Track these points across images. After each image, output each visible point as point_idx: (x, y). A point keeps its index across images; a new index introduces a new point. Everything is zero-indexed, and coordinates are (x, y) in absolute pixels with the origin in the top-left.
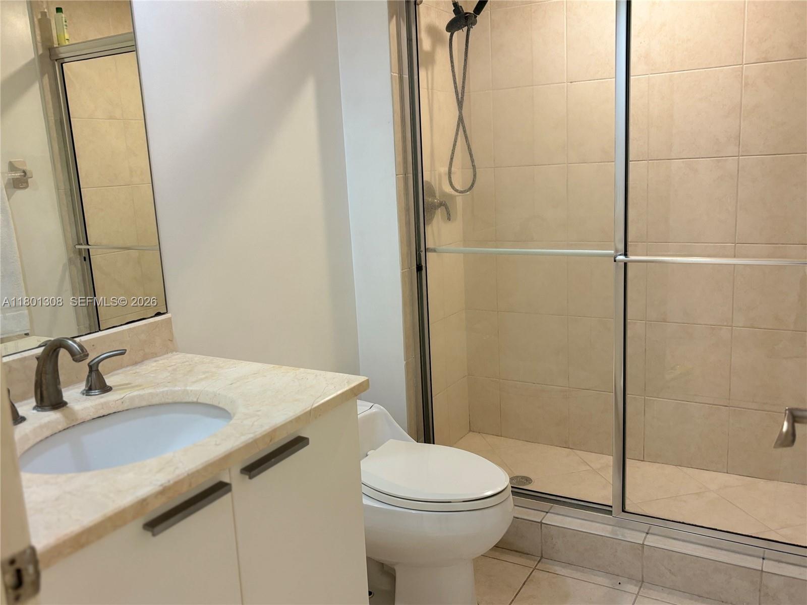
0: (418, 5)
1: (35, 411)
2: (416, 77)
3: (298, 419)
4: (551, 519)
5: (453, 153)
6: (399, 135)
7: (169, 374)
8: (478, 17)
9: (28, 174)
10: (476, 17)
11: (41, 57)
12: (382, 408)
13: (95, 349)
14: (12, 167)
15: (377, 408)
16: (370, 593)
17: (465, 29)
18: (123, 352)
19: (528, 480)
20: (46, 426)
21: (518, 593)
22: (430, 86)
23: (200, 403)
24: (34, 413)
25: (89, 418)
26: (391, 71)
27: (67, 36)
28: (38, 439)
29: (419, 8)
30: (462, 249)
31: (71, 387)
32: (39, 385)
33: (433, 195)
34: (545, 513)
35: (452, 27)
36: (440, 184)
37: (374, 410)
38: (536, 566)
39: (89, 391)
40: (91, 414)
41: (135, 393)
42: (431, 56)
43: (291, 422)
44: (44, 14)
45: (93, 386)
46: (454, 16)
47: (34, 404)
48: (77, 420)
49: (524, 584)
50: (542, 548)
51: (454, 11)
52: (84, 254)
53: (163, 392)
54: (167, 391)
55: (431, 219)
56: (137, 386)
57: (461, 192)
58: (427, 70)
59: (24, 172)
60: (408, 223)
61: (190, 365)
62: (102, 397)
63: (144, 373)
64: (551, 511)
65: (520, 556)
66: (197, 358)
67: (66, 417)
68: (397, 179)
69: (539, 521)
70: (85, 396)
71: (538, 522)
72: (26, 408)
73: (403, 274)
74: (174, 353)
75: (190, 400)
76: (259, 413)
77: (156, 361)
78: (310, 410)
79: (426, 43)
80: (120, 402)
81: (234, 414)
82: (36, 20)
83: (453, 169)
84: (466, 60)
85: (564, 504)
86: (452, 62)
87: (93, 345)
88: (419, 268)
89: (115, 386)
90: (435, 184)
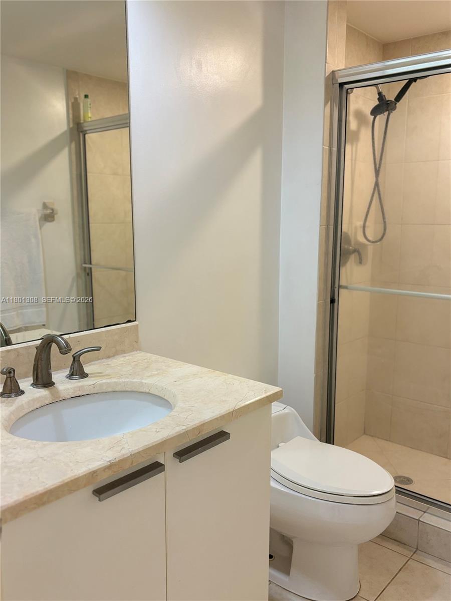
0: (349, 94)
1: (32, 387)
2: (343, 150)
3: (223, 417)
4: (428, 518)
5: (368, 211)
6: (325, 195)
7: (131, 368)
8: (398, 104)
9: (55, 212)
10: (396, 104)
11: (71, 130)
12: (293, 410)
13: (79, 344)
14: (45, 206)
15: (289, 410)
16: (271, 557)
17: (387, 112)
18: (99, 349)
19: (409, 481)
20: (38, 399)
21: (394, 577)
22: (354, 158)
23: (151, 394)
24: (30, 389)
25: (69, 397)
26: (323, 145)
27: (90, 115)
28: (30, 410)
29: (349, 96)
30: (370, 288)
31: (59, 371)
32: (36, 368)
33: (349, 243)
34: (423, 513)
35: (375, 111)
36: (356, 233)
37: (286, 411)
38: (412, 556)
39: (71, 376)
40: (70, 394)
41: (104, 381)
42: (356, 135)
43: (217, 419)
44: (76, 99)
45: (74, 373)
46: (378, 103)
47: (32, 382)
48: (60, 397)
49: (400, 570)
50: (418, 542)
51: (378, 99)
52: (87, 271)
53: (125, 382)
54: (128, 381)
55: (346, 263)
56: (107, 375)
57: (373, 242)
58: (352, 145)
59: (52, 210)
60: (326, 265)
61: (148, 362)
62: (80, 382)
63: (113, 365)
64: (428, 511)
65: (398, 545)
66: (154, 357)
67: (52, 394)
68: (320, 229)
69: (417, 518)
70: (68, 380)
71: (417, 520)
72: (25, 384)
73: (318, 305)
74: (138, 352)
75: (144, 390)
76: (193, 409)
77: (124, 357)
78: (233, 411)
79: (353, 124)
80: (93, 386)
81: (175, 407)
82: (70, 103)
83: (367, 224)
84: (385, 138)
85: (440, 507)
86: (373, 139)
87: (79, 341)
88: (332, 301)
89: (92, 374)
90: (351, 234)
